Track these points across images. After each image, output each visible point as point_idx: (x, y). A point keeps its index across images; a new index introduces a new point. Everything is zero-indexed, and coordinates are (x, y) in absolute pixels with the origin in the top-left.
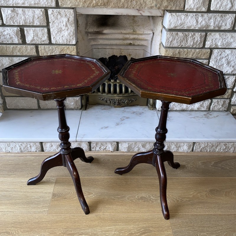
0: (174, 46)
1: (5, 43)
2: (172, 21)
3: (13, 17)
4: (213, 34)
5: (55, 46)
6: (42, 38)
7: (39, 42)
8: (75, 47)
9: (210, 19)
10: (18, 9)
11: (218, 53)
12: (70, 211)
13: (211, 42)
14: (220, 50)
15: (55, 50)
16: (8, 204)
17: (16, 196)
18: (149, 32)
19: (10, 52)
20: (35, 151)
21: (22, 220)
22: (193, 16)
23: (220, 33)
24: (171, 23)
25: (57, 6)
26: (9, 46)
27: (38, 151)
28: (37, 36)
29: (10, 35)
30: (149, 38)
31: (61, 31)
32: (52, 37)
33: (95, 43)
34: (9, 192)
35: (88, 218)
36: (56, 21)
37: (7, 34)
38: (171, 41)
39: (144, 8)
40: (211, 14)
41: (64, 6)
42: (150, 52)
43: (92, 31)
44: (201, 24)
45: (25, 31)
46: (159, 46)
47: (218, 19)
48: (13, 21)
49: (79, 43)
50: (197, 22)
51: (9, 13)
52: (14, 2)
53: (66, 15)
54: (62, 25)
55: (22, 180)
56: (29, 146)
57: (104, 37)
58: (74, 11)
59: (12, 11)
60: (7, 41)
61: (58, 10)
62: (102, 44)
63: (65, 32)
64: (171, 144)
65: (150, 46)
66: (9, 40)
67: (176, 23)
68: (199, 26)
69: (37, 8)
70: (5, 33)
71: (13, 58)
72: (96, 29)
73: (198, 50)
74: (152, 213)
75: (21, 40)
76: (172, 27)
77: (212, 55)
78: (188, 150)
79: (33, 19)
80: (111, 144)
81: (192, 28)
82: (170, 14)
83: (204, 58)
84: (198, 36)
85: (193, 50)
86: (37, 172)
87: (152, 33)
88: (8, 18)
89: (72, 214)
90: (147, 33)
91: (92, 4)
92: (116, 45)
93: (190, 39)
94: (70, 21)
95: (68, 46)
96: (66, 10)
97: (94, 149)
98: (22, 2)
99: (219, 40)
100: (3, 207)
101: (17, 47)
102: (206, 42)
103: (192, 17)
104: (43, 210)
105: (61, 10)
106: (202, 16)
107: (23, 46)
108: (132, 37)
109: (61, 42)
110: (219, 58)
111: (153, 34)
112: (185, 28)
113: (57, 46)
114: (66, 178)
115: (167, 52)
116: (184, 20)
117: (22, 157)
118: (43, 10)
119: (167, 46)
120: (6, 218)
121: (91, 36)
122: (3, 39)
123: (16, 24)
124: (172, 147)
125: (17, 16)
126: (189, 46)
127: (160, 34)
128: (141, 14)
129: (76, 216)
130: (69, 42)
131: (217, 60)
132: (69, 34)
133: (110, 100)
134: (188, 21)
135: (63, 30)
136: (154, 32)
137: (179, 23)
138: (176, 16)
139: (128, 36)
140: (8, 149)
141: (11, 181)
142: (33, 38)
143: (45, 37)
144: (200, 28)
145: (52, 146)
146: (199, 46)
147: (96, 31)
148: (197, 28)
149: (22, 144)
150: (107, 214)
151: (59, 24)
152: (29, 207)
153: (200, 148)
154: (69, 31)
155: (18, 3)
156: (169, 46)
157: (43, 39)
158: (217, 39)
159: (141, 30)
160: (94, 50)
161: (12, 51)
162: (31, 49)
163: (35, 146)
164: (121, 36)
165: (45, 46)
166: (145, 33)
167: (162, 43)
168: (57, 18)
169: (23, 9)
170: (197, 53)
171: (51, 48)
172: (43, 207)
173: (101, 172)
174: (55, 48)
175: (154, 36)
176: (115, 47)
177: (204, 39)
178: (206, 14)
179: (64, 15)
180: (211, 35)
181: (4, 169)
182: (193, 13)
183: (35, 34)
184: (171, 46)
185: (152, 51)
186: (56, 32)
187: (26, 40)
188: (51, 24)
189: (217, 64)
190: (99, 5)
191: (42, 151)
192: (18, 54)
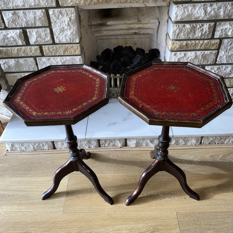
0: (181, 38)
1: (10, 45)
2: (178, 13)
3: (15, 19)
4: (222, 23)
5: (59, 46)
6: (45, 39)
7: (42, 42)
8: (78, 45)
9: (220, 8)
10: (19, 11)
11: (228, 42)
12: (83, 211)
13: (221, 32)
14: (230, 39)
15: (59, 50)
16: (27, 204)
17: (33, 195)
18: (154, 21)
19: (15, 54)
20: (47, 149)
21: (40, 220)
22: (201, 6)
23: (230, 22)
24: (177, 15)
25: (58, 6)
26: (13, 48)
27: (50, 149)
28: (40, 37)
29: (13, 38)
30: (155, 26)
31: (63, 31)
32: (55, 37)
33: (99, 35)
34: (27, 192)
35: (100, 217)
36: (58, 21)
37: (11, 37)
38: (178, 34)
39: (148, 1)
40: (221, 3)
41: (65, 5)
42: (156, 41)
43: (96, 23)
44: (210, 14)
45: (28, 32)
46: (165, 36)
47: (228, 8)
48: (15, 24)
49: (83, 39)
50: (206, 12)
51: (10, 17)
52: (14, 5)
53: (67, 15)
54: (65, 24)
55: (38, 180)
56: (41, 145)
57: (108, 28)
58: (75, 10)
59: (13, 14)
60: (12, 44)
61: (59, 9)
62: (107, 35)
63: (67, 31)
64: (178, 139)
65: (156, 35)
66: (13, 43)
67: (183, 15)
68: (208, 17)
69: (38, 9)
70: (9, 36)
71: (18, 59)
72: (99, 22)
73: (206, 41)
74: (161, 211)
75: (25, 42)
76: (179, 19)
77: (222, 45)
78: (196, 143)
79: (35, 21)
80: (120, 140)
81: (201, 18)
82: (176, 6)
83: (213, 48)
84: (206, 26)
85: (201, 42)
86: (51, 171)
87: (157, 21)
88: (10, 21)
89: (85, 214)
90: (152, 22)
91: (93, 2)
92: (121, 35)
93: (197, 30)
94: (72, 20)
95: (71, 45)
96: (67, 9)
97: (103, 146)
98: (22, 4)
99: (230, 29)
100: (22, 207)
101: (21, 49)
102: (216, 33)
103: (200, 8)
104: (59, 209)
105: (62, 9)
106: (211, 5)
107: (27, 48)
108: (137, 26)
109: (64, 41)
110: (229, 48)
111: (158, 23)
112: (193, 20)
113: (61, 45)
114: (78, 177)
115: (174, 45)
116: (191, 11)
117: (36, 156)
118: (44, 10)
119: (174, 39)
120: (26, 218)
121: (95, 28)
122: (7, 41)
123: (19, 27)
124: (180, 142)
125: (18, 18)
126: (197, 38)
127: (166, 24)
128: (145, 5)
129: (89, 215)
130: (73, 41)
131: (227, 49)
132: (72, 33)
133: (116, 93)
134: (195, 12)
135: (66, 30)
136: (160, 21)
137: (186, 14)
138: (182, 8)
139: (132, 26)
140: (22, 149)
141: (27, 181)
142: (37, 39)
143: (48, 37)
144: (209, 19)
145: (63, 144)
146: (208, 37)
147: (99, 24)
148: (205, 19)
149: (35, 143)
150: (117, 213)
151: (61, 24)
152: (45, 207)
153: (209, 141)
154: (72, 30)
155: (18, 6)
156: (175, 39)
157: (46, 39)
158: (227, 28)
159: (146, 19)
160: (99, 41)
161: (17, 52)
162: (36, 50)
163: (47, 144)
164: (125, 27)
165: (49, 46)
166: (150, 23)
167: (168, 33)
168: (59, 18)
169: (24, 11)
170: (205, 44)
171: (55, 48)
172: (58, 206)
173: (111, 169)
174: (59, 47)
175: (160, 25)
176: (119, 37)
177: (213, 29)
178: (215, 3)
179: (66, 14)
180: (221, 24)
181: (20, 169)
182: (201, 3)
183: (38, 35)
184: (178, 38)
185: (158, 40)
186: (59, 32)
187: (30, 41)
188: (53, 24)
189: (227, 54)
190: (100, 2)
191: (54, 149)
192: (23, 55)
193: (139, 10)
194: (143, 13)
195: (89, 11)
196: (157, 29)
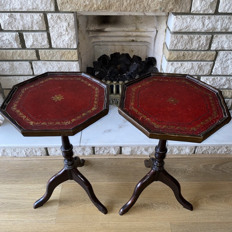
0: (178, 49)
1: (4, 48)
2: (177, 24)
3: (11, 22)
4: (219, 36)
5: (56, 50)
6: (41, 43)
7: (39, 47)
8: (76, 51)
9: (217, 21)
10: (16, 14)
11: (224, 55)
12: (76, 220)
13: (217, 44)
14: (226, 51)
15: (56, 54)
16: (18, 212)
17: (25, 204)
18: (152, 30)
19: (10, 57)
20: (40, 155)
21: (32, 230)
22: (200, 18)
23: (227, 35)
24: (176, 26)
25: (57, 10)
26: (8, 51)
27: (43, 155)
28: (37, 41)
29: (9, 41)
30: (153, 35)
31: (61, 36)
32: (52, 42)
33: (97, 40)
34: (18, 199)
35: (94, 227)
36: (56, 26)
37: (6, 40)
38: (176, 44)
39: (147, 11)
40: (219, 16)
41: (64, 10)
42: (153, 50)
43: (93, 29)
44: (208, 26)
45: (24, 36)
46: (163, 46)
47: (225, 21)
48: (11, 26)
49: (81, 45)
50: (203, 24)
51: (6, 19)
52: (11, 7)
53: (66, 20)
54: (63, 29)
55: (30, 187)
56: (34, 151)
57: (106, 34)
58: (74, 16)
59: (10, 16)
60: (7, 47)
61: (58, 14)
62: (104, 41)
63: (65, 37)
64: (173, 148)
65: (153, 44)
66: (8, 45)
67: (181, 26)
68: (206, 29)
69: (36, 13)
70: (4, 38)
71: (13, 62)
72: (97, 28)
73: (203, 52)
74: (155, 221)
75: (21, 46)
76: (177, 30)
77: (217, 57)
79: (32, 24)
80: (115, 148)
81: (198, 30)
82: (175, 17)
83: (209, 60)
84: (203, 38)
85: (198, 53)
86: (43, 178)
87: (155, 30)
88: (6, 23)
89: (78, 223)
90: (150, 30)
91: (93, 9)
92: (118, 41)
93: (195, 42)
94: (70, 26)
95: (69, 50)
96: (66, 14)
97: (98, 153)
98: (19, 7)
99: (226, 42)
100: (13, 216)
101: (16, 52)
102: (212, 45)
103: (198, 20)
104: (51, 219)
105: (60, 14)
106: (209, 18)
107: (23, 51)
108: (135, 34)
109: (61, 46)
110: (225, 60)
111: (156, 32)
112: (191, 31)
113: (58, 50)
114: (71, 185)
115: (171, 55)
116: (190, 23)
117: (28, 162)
118: (42, 14)
119: (171, 49)
120: (17, 227)
121: (92, 34)
122: (2, 44)
123: (15, 30)
124: (174, 151)
125: (15, 21)
126: (195, 49)
127: (164, 33)
128: (144, 14)
129: (83, 225)
130: (70, 46)
131: (223, 61)
132: (70, 39)
133: (112, 100)
134: (194, 24)
135: (63, 35)
136: (158, 30)
137: (185, 26)
138: (181, 19)
139: (130, 33)
140: (14, 154)
141: (19, 188)
142: (33, 43)
143: (45, 42)
144: (207, 31)
145: (57, 151)
146: (205, 48)
147: (97, 30)
148: (203, 31)
149: (27, 149)
150: (111, 222)
151: (59, 29)
152: (37, 216)
153: (202, 151)
154: (70, 36)
155: (16, 8)
156: (173, 49)
157: (43, 44)
158: (224, 41)
159: (144, 28)
160: (96, 47)
161: (12, 56)
162: (32, 54)
163: (40, 151)
164: (123, 34)
165: (46, 50)
166: (148, 31)
167: (165, 43)
168: (57, 23)
169: (21, 14)
170: (202, 55)
171: (51, 52)
172: (51, 215)
173: (105, 177)
174: (56, 52)
175: (158, 34)
176: (117, 44)
177: (210, 41)
178: (213, 16)
179: (64, 20)
180: (217, 37)
181: (11, 175)
182: (200, 15)
183: (34, 39)
184: (176, 49)
185: (155, 48)
186: (56, 37)
187: (26, 44)
188: (51, 28)
189: (223, 66)
190: (100, 9)
191: (47, 155)
192: (18, 58)
193: (137, 18)
194: (141, 21)
195: (87, 17)
196: (154, 37)
